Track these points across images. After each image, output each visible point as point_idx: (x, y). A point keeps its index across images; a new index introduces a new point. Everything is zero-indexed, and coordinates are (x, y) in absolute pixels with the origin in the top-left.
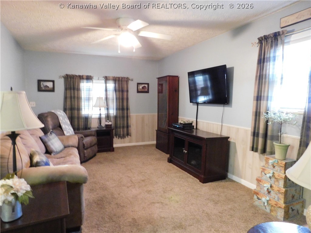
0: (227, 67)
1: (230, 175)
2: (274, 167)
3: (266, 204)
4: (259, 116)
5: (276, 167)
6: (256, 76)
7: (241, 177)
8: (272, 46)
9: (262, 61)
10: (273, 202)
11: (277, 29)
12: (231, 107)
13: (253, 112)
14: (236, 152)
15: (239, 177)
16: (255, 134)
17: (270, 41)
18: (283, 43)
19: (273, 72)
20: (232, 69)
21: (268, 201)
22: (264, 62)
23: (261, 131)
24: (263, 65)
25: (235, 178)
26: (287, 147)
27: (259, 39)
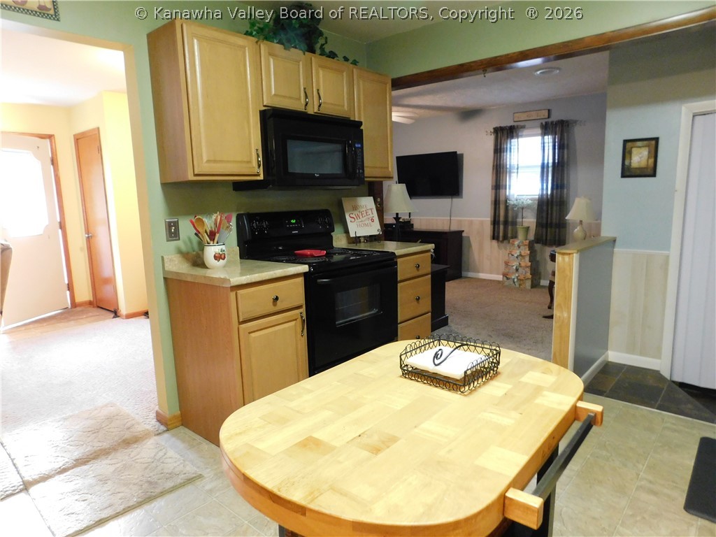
0: (458, 153)
1: (464, 274)
2: (519, 247)
3: (516, 280)
4: (499, 204)
5: (521, 247)
6: (493, 166)
7: (479, 272)
8: (508, 138)
9: (499, 151)
10: (522, 277)
11: (512, 123)
12: (462, 198)
13: (492, 201)
14: (470, 246)
15: (476, 272)
16: (495, 222)
17: (505, 132)
18: (518, 137)
19: (510, 163)
20: (462, 155)
21: (517, 277)
22: (500, 152)
23: (502, 219)
24: (500, 156)
25: (471, 274)
26: (527, 229)
27: (494, 129)
